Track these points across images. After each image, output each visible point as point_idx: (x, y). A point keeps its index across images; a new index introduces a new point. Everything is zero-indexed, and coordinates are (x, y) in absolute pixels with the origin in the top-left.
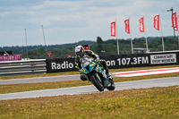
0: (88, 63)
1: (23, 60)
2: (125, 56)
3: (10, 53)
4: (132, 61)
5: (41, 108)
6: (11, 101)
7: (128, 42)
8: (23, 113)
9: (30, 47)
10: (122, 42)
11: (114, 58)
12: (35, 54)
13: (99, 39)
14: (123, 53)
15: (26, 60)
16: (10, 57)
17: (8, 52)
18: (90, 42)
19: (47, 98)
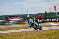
0: (31, 21)
1: (21, 19)
2: (54, 18)
3: (16, 17)
4: (57, 19)
5: (27, 35)
6: (17, 32)
7: (55, 13)
8: (21, 36)
9: (23, 15)
10: (53, 13)
11: (51, 18)
12: (25, 17)
13: (46, 12)
14: (54, 17)
15: (22, 19)
16: (17, 18)
17: (16, 16)
18: (43, 13)
19: (28, 32)
